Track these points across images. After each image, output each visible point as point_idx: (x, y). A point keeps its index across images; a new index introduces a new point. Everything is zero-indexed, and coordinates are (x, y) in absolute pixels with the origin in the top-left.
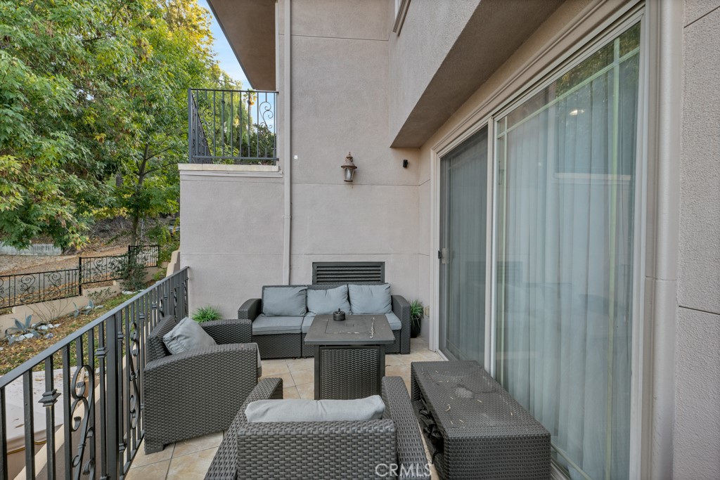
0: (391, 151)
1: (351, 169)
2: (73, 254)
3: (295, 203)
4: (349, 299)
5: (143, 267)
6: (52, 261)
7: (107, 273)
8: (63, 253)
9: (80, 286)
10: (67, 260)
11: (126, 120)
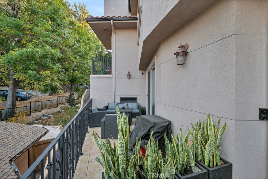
0: (139, 70)
1: (129, 75)
2: (52, 95)
3: (116, 83)
4: (128, 106)
5: (74, 99)
6: (46, 97)
7: (65, 101)
8: (49, 95)
9: (58, 105)
10: (51, 97)
11: (72, 58)
